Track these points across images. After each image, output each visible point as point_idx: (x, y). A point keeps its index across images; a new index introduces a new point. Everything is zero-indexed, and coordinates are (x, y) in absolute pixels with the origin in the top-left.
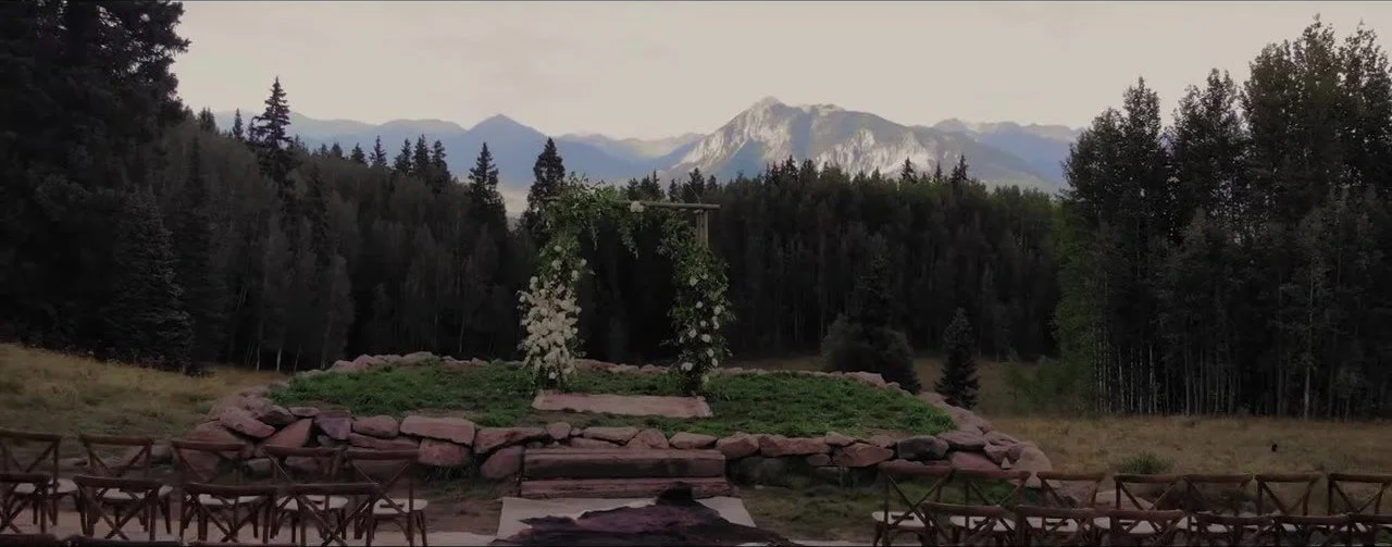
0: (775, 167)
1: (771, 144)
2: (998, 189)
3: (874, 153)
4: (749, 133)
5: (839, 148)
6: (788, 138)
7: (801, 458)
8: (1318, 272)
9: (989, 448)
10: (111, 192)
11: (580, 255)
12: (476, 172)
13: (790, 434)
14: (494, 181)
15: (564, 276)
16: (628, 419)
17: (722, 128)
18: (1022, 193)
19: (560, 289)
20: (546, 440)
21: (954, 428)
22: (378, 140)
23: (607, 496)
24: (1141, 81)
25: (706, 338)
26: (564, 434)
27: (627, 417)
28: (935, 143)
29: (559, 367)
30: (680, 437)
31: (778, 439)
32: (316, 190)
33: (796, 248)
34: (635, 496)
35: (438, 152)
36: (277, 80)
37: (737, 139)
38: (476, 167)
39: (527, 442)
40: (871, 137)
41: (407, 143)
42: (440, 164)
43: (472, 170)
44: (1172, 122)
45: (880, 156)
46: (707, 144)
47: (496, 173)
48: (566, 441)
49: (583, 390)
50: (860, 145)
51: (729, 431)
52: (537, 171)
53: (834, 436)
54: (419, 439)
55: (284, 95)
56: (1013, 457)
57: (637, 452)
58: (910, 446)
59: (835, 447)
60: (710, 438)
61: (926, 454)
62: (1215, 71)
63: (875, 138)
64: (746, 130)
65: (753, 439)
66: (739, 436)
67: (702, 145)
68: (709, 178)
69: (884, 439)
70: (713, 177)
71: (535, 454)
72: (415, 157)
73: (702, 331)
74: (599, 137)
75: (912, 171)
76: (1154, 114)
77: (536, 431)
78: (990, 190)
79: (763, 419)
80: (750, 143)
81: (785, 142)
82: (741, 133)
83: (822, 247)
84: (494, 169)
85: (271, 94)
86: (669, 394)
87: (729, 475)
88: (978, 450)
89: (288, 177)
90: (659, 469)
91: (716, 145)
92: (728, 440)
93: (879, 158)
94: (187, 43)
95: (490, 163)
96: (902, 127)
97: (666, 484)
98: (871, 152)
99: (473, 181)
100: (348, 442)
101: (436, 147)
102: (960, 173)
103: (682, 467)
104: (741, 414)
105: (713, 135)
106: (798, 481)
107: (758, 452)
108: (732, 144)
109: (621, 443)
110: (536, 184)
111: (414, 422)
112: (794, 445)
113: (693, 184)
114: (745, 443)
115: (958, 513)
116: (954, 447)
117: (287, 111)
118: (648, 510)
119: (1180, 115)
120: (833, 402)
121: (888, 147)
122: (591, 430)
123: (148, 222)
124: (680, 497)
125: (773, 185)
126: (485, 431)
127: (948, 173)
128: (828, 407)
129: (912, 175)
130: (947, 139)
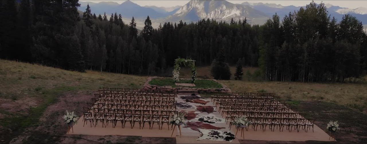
0: (200, 21)
1: (199, 9)
2: (254, 25)
3: (226, 11)
4: (193, 6)
5: (216, 10)
6: (203, 7)
7: (205, 91)
8: (306, 54)
9: (225, 90)
10: (69, 37)
11: (179, 67)
12: (131, 24)
13: (204, 88)
14: (135, 25)
15: (178, 69)
16: (187, 87)
17: (186, 5)
18: (260, 26)
19: (177, 71)
20: (179, 89)
21: (223, 87)
22: (105, 13)
23: (187, 94)
24: (276, 14)
25: (194, 77)
26: (181, 88)
27: (186, 86)
28: (242, 8)
29: (177, 80)
30: (193, 89)
31: (203, 89)
32: (97, 29)
33: (205, 41)
34: (189, 94)
35: (120, 17)
36: (88, 4)
37: (190, 7)
38: (131, 22)
39: (178, 89)
40: (225, 7)
41: (112, 14)
42: (121, 20)
43: (130, 23)
44: (282, 22)
45: (227, 12)
46: (182, 9)
47: (136, 24)
48: (181, 89)
49: (180, 83)
50: (222, 9)
51: (198, 88)
52: (145, 23)
53: (209, 89)
54: (167, 89)
55: (90, 8)
56: (227, 91)
57: (189, 90)
58: (217, 90)
59: (209, 90)
60: (196, 89)
61: (219, 90)
62: (290, 12)
63: (226, 7)
64: (192, 5)
65: (201, 89)
66: (199, 89)
67: (181, 9)
68: (184, 23)
69: (214, 89)
70: (185, 23)
71: (179, 90)
72: (114, 18)
73: (194, 76)
74: (154, 7)
75: (233, 21)
76: (278, 21)
77: (179, 88)
78: (252, 26)
79: (201, 86)
80: (193, 8)
81: (202, 8)
82: (191, 6)
83: (211, 41)
84: (135, 23)
85: (87, 8)
86: (190, 83)
87: (198, 92)
88: (224, 90)
89: (91, 27)
90: (191, 92)
91: (185, 9)
92: (198, 89)
93: (227, 13)
94: (80, 5)
95: (134, 21)
96: (233, 4)
97: (192, 93)
98: (225, 11)
99: (131, 26)
100: (160, 89)
101: (119, 15)
102: (245, 21)
103: (193, 92)
104: (199, 86)
105: (184, 6)
106: (205, 93)
107: (201, 90)
108: (189, 9)
109: (187, 89)
110: (145, 26)
111: (166, 87)
112: (205, 89)
113: (180, 24)
114: (200, 89)
115: (218, 95)
116: (222, 90)
117: (91, 11)
118: (191, 96)
119: (283, 21)
120: (209, 84)
121: (229, 9)
122: (184, 88)
123: (77, 43)
124: (194, 95)
125: (200, 26)
126: (173, 88)
127: (242, 22)
128: (209, 85)
129: (233, 22)
130: (245, 7)
